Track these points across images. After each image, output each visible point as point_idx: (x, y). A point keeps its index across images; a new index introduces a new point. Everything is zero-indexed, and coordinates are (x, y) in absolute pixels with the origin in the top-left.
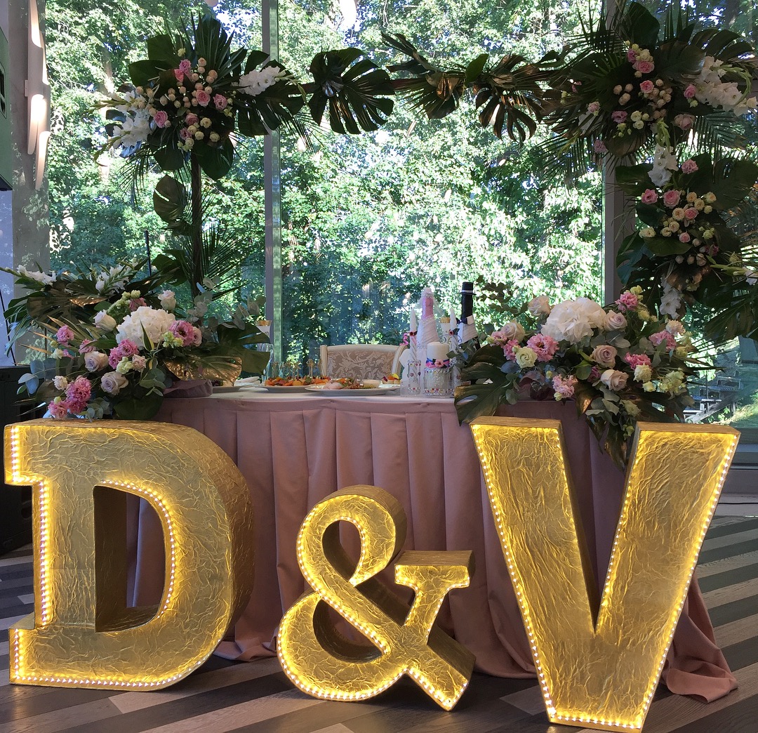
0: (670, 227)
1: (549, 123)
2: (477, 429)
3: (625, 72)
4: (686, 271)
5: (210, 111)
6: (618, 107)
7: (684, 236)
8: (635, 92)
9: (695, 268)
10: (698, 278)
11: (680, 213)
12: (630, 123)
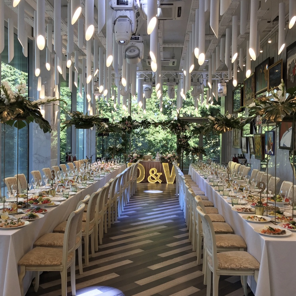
0: (182, 143)
1: (169, 129)
2: (163, 164)
3: (177, 126)
4: (184, 148)
5: (130, 127)
6: (177, 129)
7: (183, 144)
8: (178, 128)
9: (185, 147)
10: (185, 148)
11: (183, 142)
12: (178, 131)
